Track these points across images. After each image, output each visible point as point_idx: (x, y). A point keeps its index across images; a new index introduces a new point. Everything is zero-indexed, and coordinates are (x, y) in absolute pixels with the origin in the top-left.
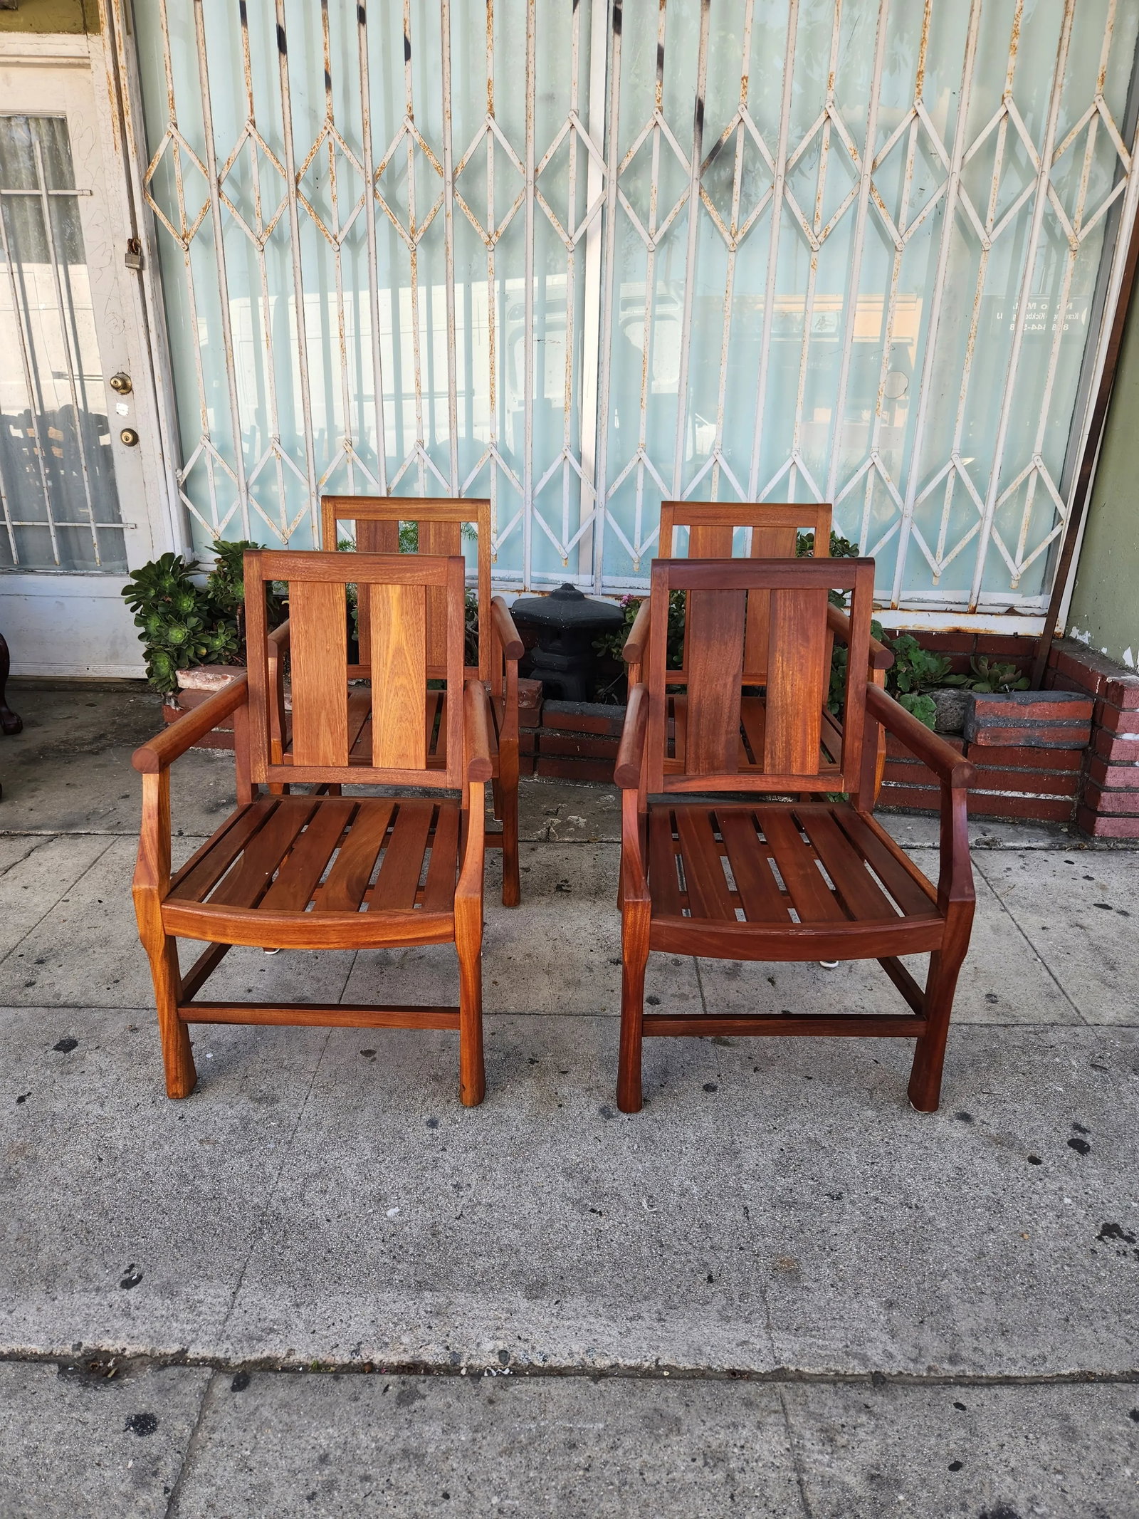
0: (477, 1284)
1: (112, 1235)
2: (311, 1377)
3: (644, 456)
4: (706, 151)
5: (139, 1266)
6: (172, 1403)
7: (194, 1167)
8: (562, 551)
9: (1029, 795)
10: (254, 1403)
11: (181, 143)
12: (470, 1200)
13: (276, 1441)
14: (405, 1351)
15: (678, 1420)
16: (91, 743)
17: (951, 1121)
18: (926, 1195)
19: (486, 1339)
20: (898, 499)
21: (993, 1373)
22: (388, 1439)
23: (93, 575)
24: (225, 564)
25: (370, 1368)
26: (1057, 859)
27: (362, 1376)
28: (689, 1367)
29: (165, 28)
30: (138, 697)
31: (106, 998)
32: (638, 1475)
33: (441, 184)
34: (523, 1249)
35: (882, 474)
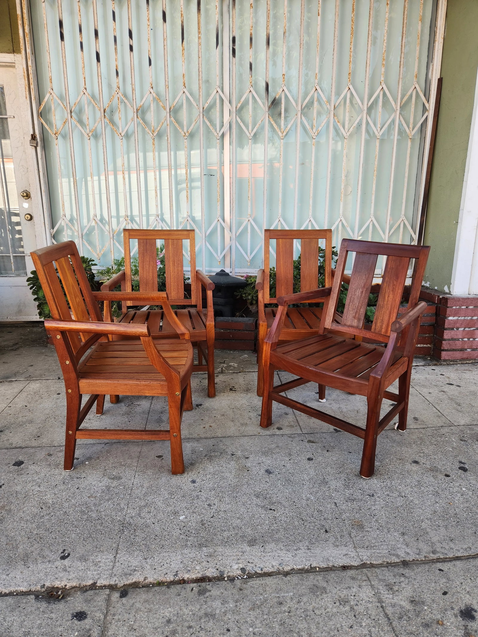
0: (225, 543)
1: (52, 538)
2: (156, 588)
3: (250, 219)
4: (270, 102)
5: (68, 550)
6: (92, 606)
7: (87, 508)
8: (218, 258)
10: (131, 602)
11: (55, 96)
12: (216, 510)
13: (144, 616)
14: (198, 572)
15: (324, 588)
16: (12, 346)
17: (411, 464)
18: (407, 492)
19: (234, 564)
20: (351, 234)
21: (451, 556)
22: (197, 610)
23: (11, 277)
25: (183, 582)
26: (429, 369)
27: (180, 586)
28: (325, 566)
29: (48, 51)
30: (31, 328)
31: (34, 443)
32: (312, 612)
33: (165, 114)
34: (243, 527)
35: (344, 224)
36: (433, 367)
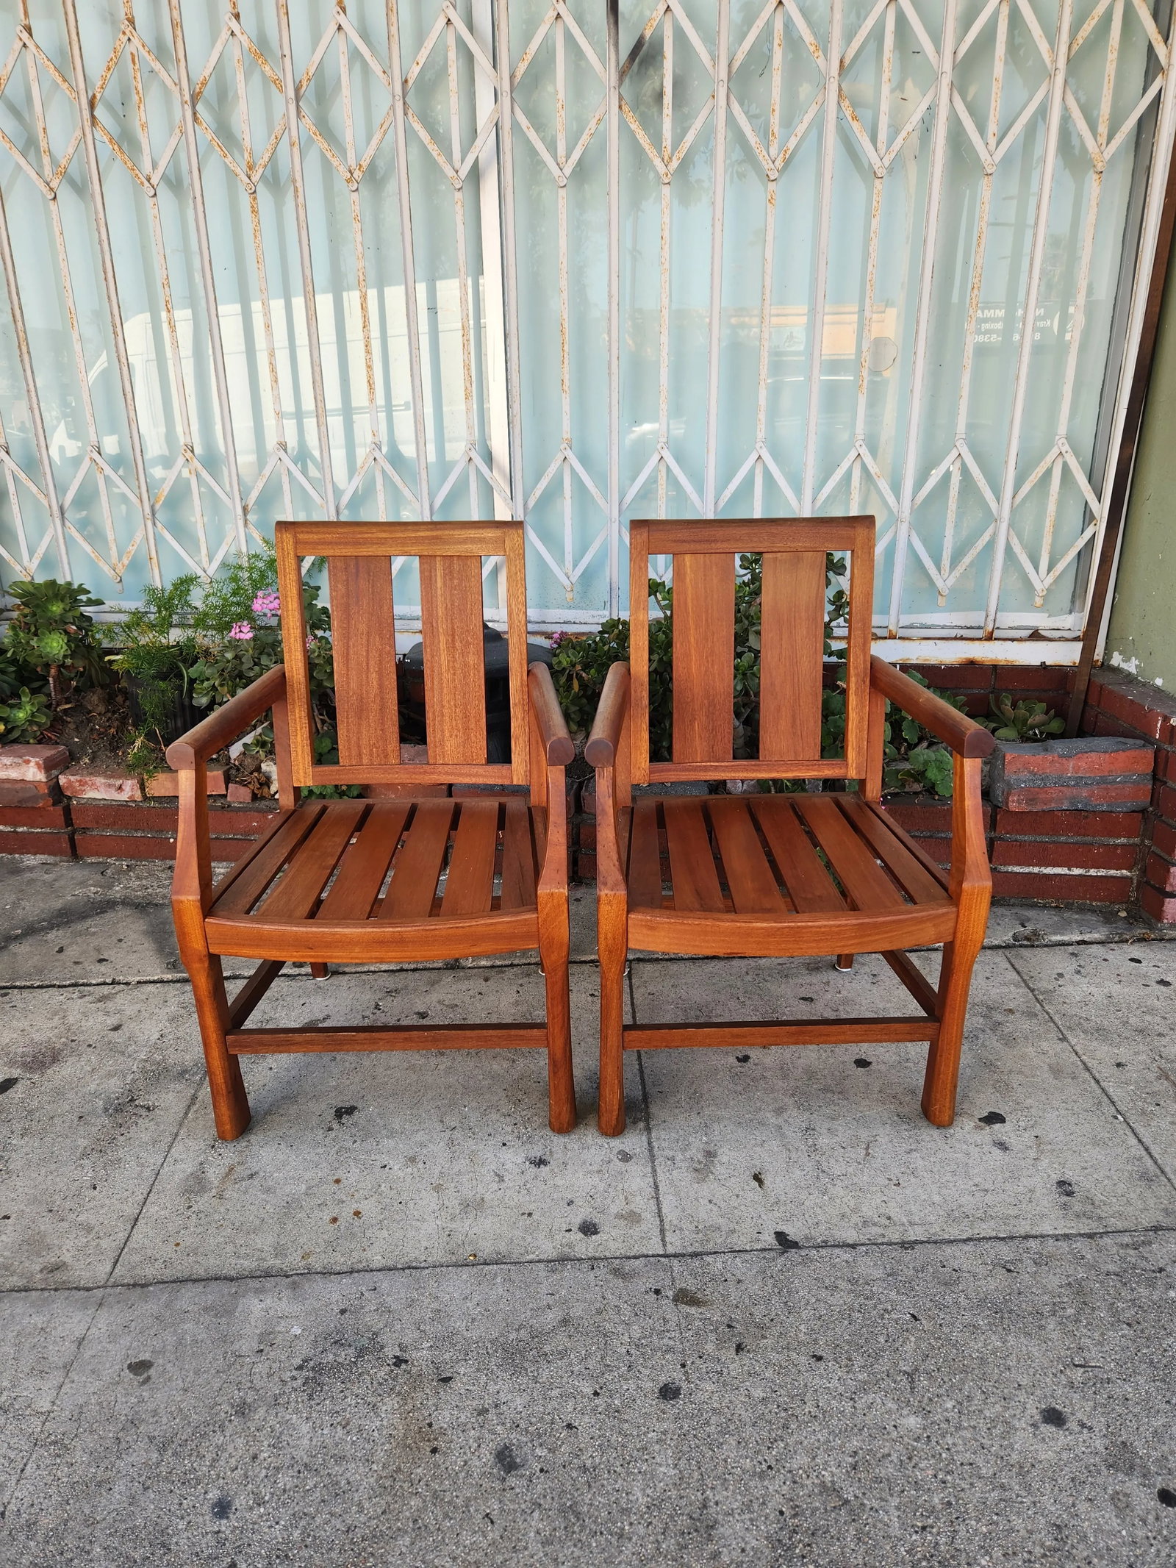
3: (569, 454)
4: (624, 54)
9: (1076, 871)
17: (1035, 1426)
20: (891, 500)
24: (27, 611)
26: (1120, 955)
33: (282, 104)
35: (870, 468)
36: (1136, 951)
